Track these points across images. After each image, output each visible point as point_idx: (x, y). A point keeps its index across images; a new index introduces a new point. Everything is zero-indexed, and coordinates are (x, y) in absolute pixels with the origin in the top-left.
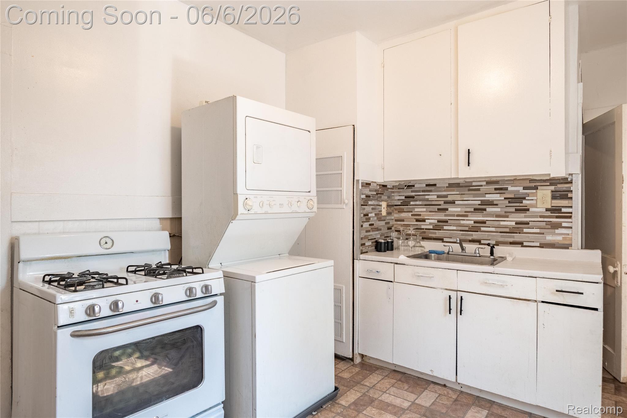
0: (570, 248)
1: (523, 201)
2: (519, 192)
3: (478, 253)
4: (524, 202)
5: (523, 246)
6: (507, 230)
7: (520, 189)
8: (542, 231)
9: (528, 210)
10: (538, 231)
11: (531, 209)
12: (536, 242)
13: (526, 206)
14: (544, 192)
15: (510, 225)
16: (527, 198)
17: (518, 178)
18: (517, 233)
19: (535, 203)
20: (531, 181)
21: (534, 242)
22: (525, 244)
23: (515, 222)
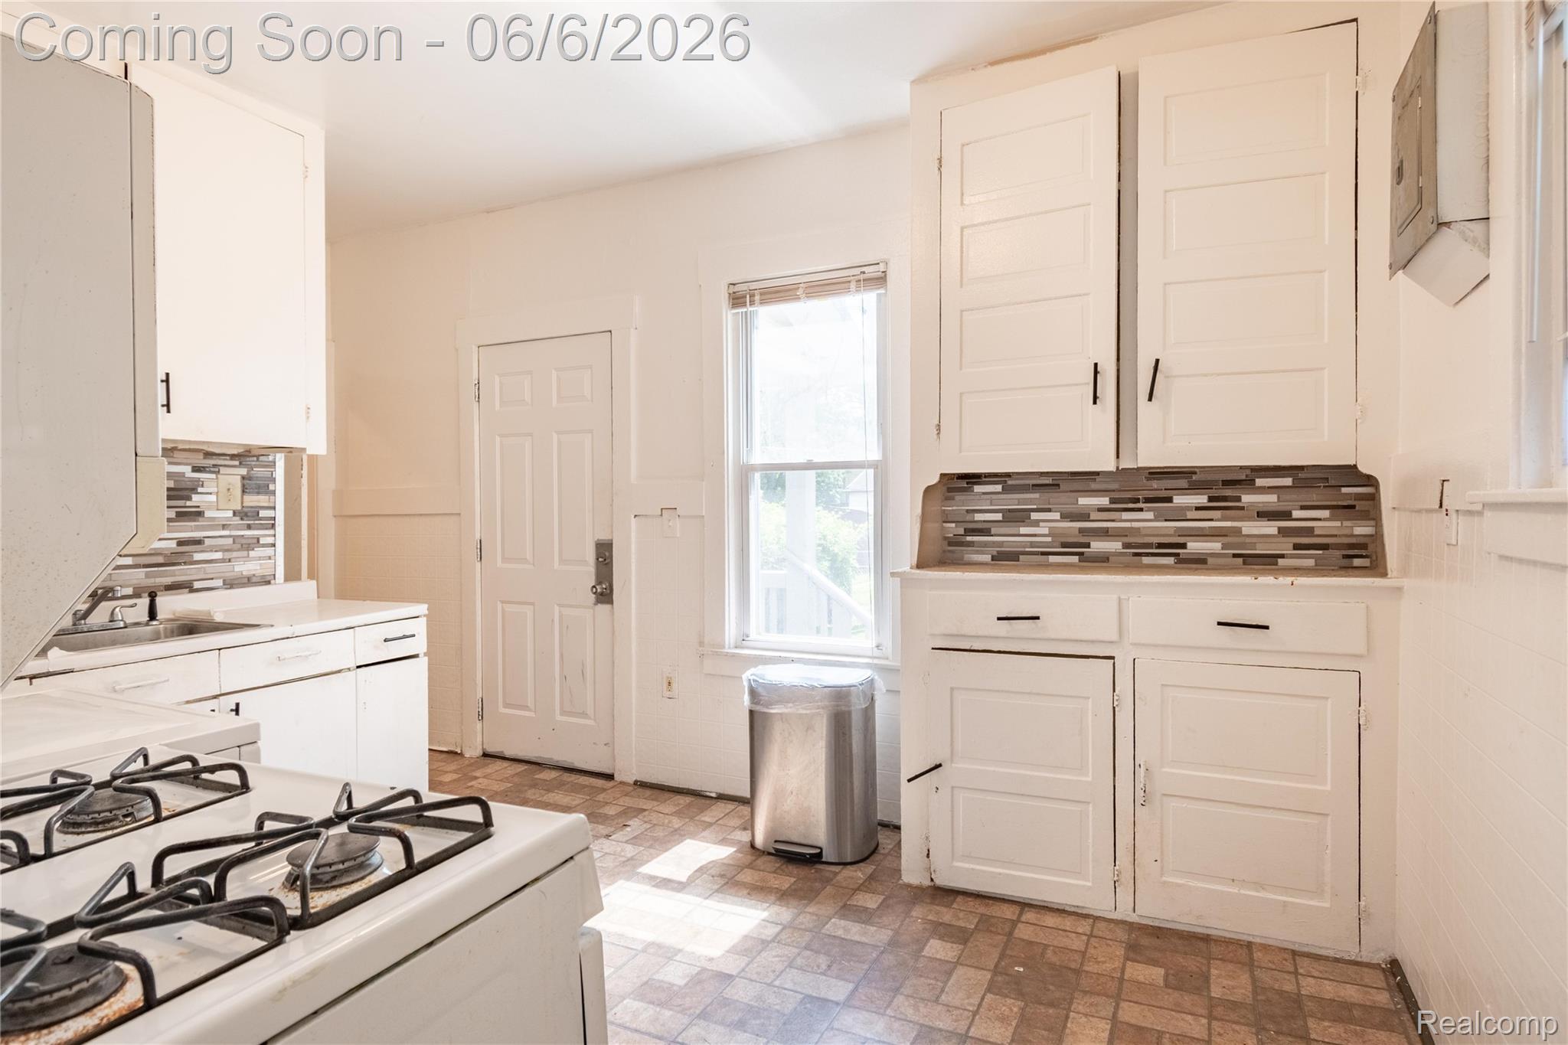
0: (272, 582)
1: (193, 496)
2: (184, 476)
3: (120, 618)
4: (195, 497)
5: (192, 590)
6: (160, 560)
7: (187, 470)
8: (228, 555)
9: (200, 514)
10: (218, 555)
11: (208, 514)
12: (217, 578)
13: (198, 507)
14: (231, 479)
15: (166, 549)
16: (200, 490)
17: (180, 447)
18: (179, 564)
19: (215, 500)
20: (208, 455)
21: (212, 579)
22: (197, 585)
23: (175, 541)
